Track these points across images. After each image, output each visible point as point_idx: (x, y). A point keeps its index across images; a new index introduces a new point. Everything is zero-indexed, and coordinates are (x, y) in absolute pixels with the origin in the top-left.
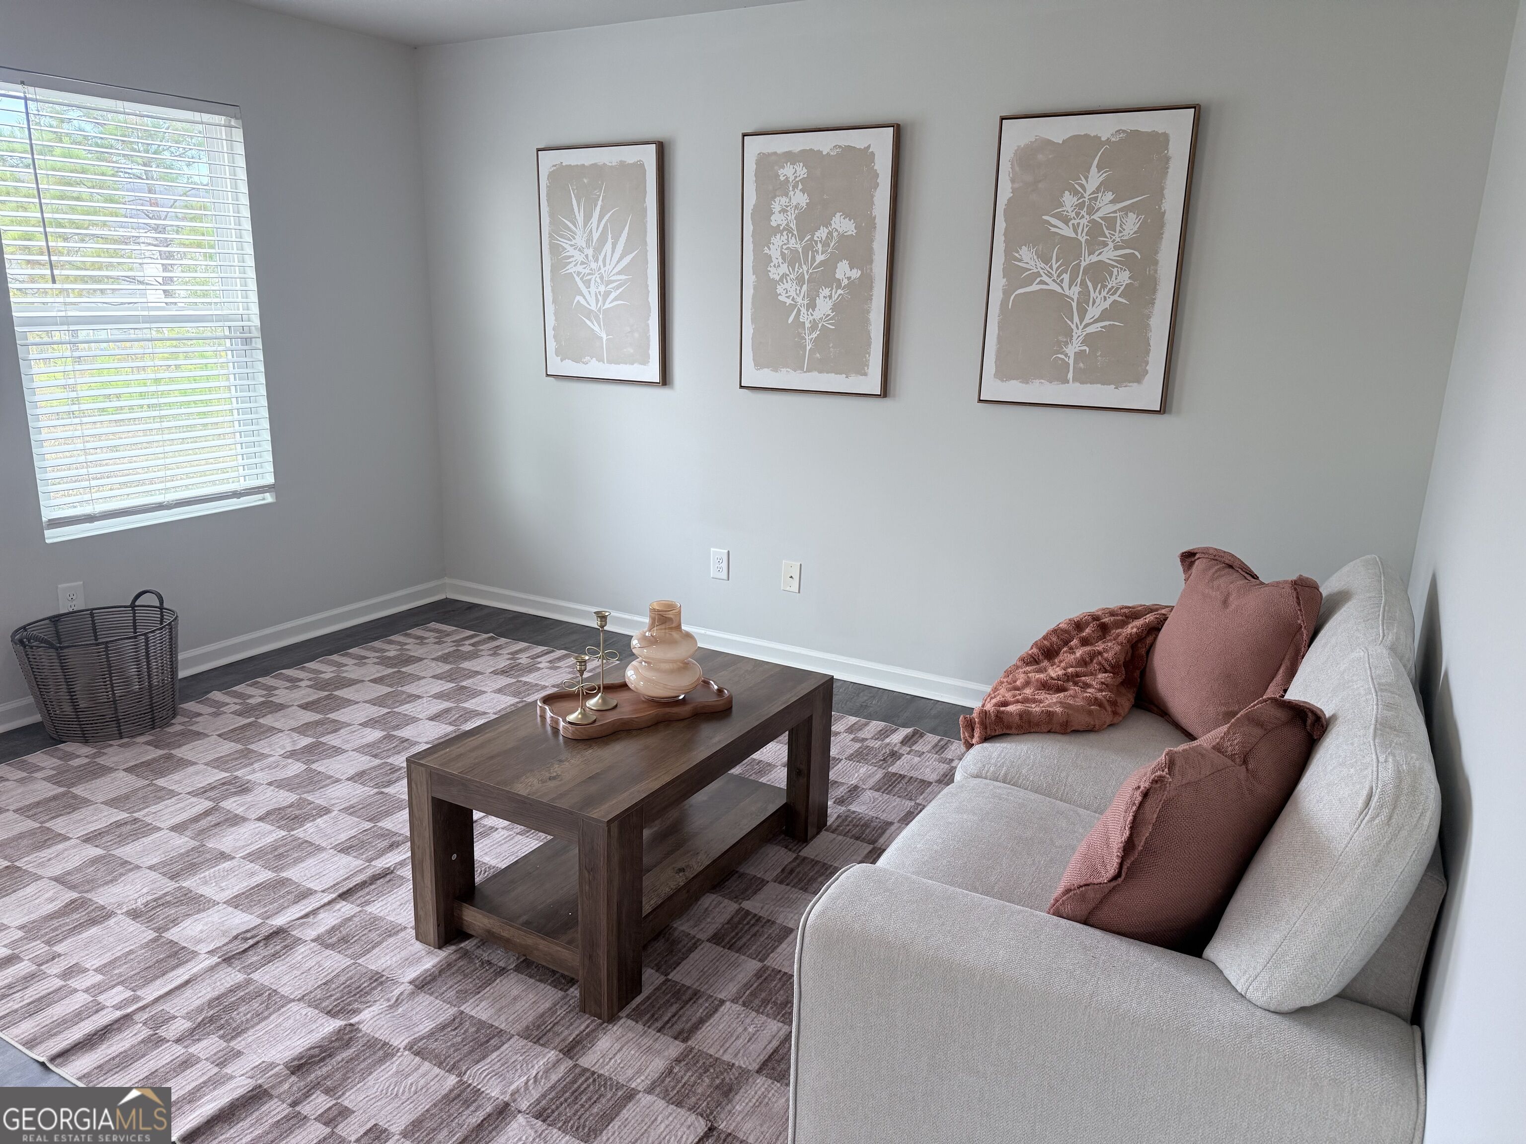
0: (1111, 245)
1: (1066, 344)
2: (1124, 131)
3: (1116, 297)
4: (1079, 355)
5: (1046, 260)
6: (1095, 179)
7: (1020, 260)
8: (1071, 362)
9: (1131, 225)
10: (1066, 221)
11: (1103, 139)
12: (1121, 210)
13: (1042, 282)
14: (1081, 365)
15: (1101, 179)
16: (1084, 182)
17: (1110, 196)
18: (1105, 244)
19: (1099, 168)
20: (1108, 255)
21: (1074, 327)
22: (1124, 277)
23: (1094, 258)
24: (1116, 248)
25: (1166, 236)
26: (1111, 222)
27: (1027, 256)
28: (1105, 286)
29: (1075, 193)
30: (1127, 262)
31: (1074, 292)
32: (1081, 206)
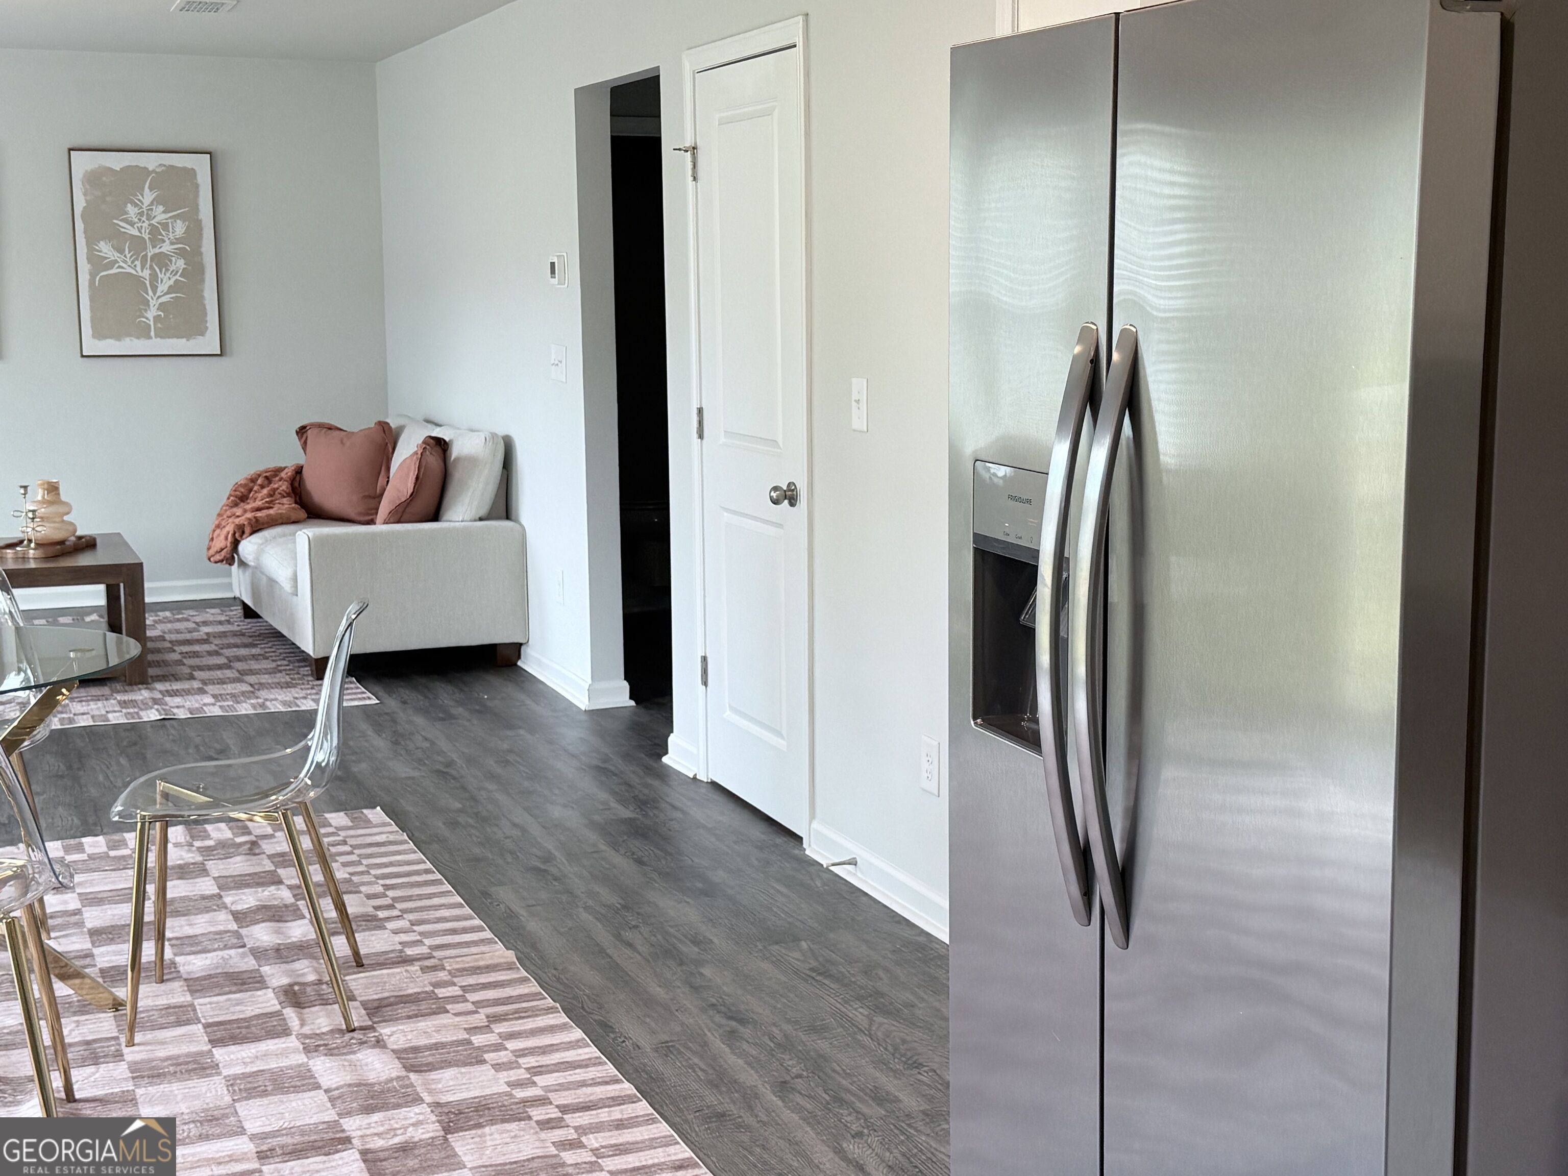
0: (168, 242)
1: (146, 311)
2: (165, 166)
3: (177, 277)
4: (157, 318)
5: (121, 251)
6: (148, 197)
7: (101, 251)
8: (152, 323)
9: (180, 228)
10: (132, 224)
11: (150, 169)
12: (170, 218)
13: (120, 267)
14: (159, 325)
15: (153, 196)
16: (141, 198)
17: (161, 208)
18: (164, 241)
19: (151, 189)
20: (166, 248)
21: (149, 298)
22: (181, 264)
23: (157, 250)
24: (172, 243)
25: (205, 235)
26: (165, 226)
27: (106, 249)
28: (167, 270)
29: (136, 205)
30: (181, 253)
31: (146, 274)
32: (141, 214)
